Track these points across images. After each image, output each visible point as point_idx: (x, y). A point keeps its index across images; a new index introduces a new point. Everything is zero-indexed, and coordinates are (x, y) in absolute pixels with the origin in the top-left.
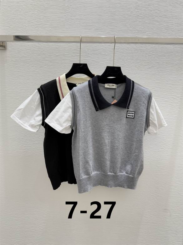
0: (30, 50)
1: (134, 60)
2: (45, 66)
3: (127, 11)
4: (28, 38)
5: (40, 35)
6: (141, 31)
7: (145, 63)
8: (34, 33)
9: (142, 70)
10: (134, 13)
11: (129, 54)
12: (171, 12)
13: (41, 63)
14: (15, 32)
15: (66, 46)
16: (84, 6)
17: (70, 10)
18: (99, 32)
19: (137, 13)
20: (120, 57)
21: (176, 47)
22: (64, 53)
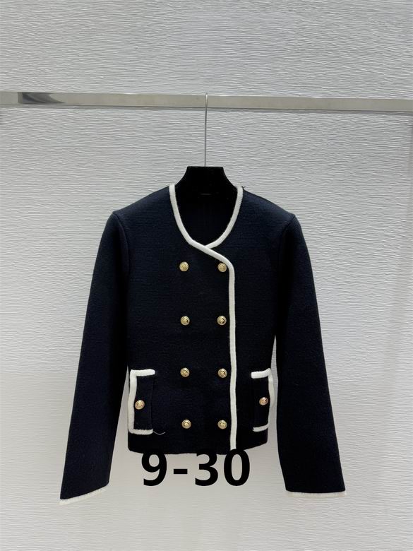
0: (55, 125)
1: (296, 150)
2: (89, 162)
3: (277, 39)
4: (49, 98)
5: (78, 92)
6: (311, 84)
7: (320, 155)
8: (65, 89)
9: (313, 173)
10: (293, 44)
11: (285, 136)
12: (378, 42)
13: (80, 156)
14: (20, 84)
15: (139, 117)
16: (180, 28)
17: (148, 35)
18: (214, 85)
19: (300, 44)
20: (264, 143)
21: (390, 121)
22: (133, 134)
